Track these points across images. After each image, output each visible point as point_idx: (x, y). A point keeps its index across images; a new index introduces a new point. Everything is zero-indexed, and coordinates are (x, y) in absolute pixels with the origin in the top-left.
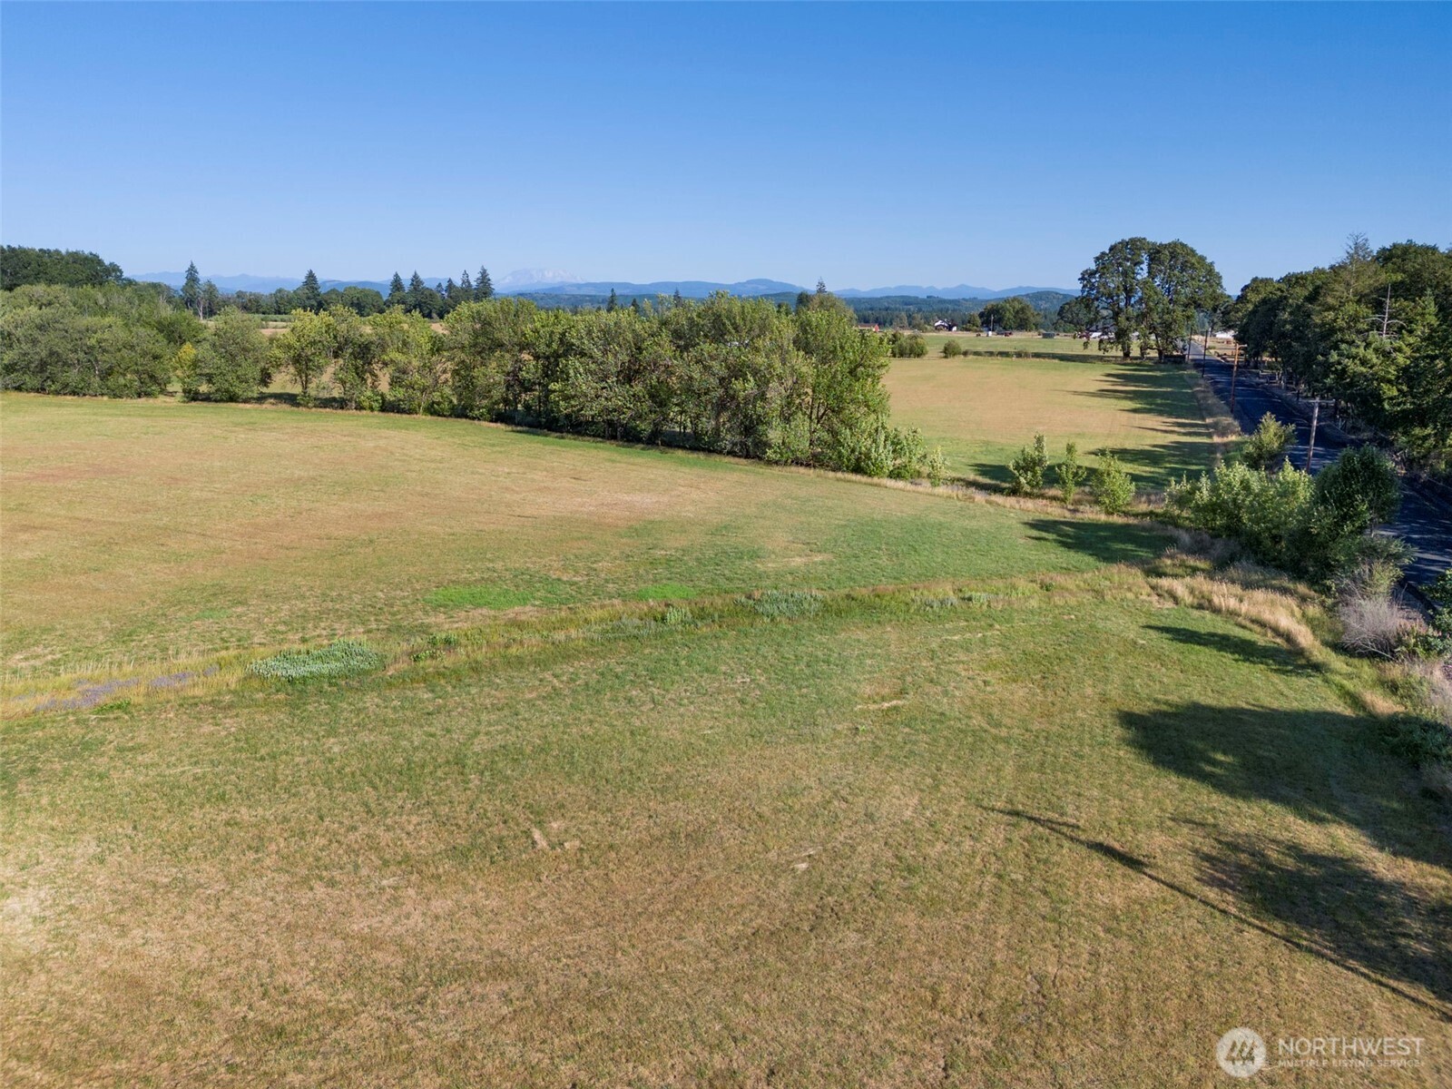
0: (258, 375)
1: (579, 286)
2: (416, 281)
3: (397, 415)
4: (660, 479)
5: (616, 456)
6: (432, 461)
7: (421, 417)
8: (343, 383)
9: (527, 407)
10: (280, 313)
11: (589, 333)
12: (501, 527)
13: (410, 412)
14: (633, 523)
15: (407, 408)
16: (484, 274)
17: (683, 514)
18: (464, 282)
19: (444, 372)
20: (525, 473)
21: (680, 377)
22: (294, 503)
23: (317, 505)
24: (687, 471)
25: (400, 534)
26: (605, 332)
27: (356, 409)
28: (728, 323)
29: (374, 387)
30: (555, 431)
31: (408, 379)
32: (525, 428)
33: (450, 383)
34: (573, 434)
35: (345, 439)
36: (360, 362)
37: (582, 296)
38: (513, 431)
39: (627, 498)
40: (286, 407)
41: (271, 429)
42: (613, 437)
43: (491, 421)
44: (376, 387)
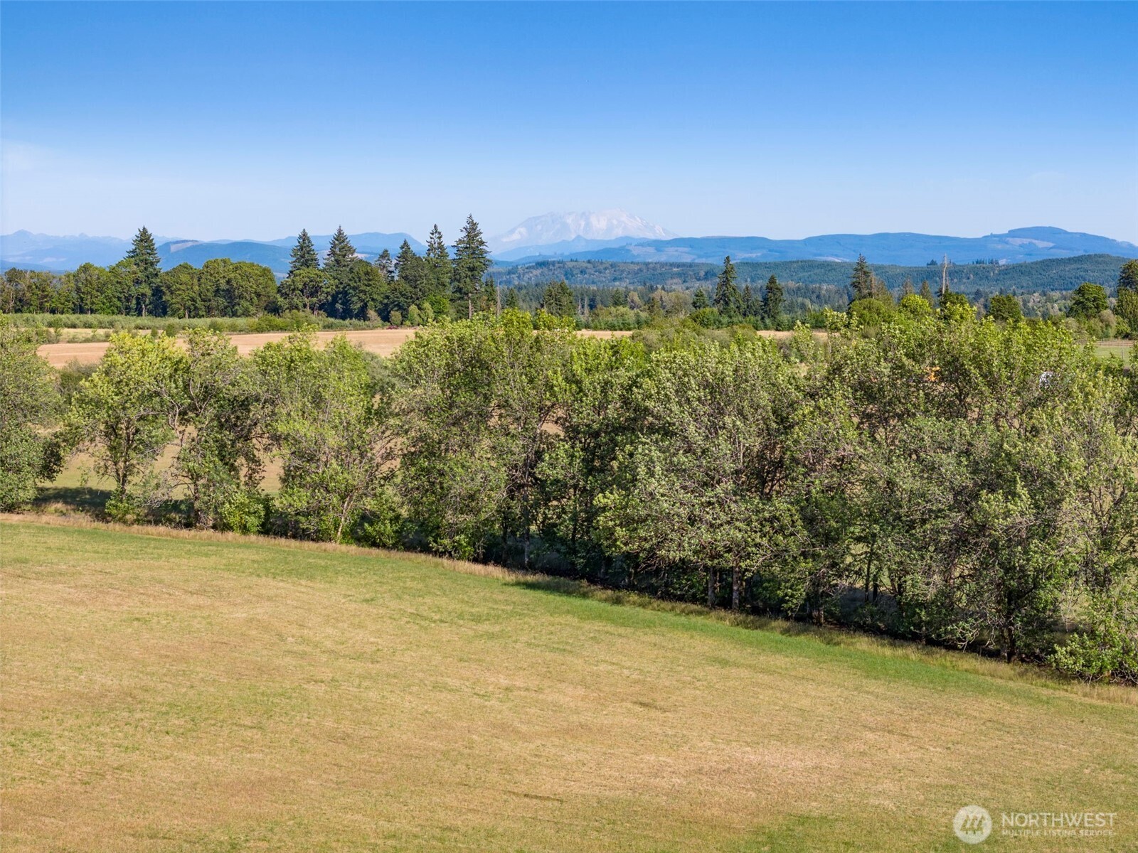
0: (37, 457)
1: (659, 245)
2: (340, 243)
3: (294, 543)
4: (821, 710)
5: (731, 652)
6: (359, 657)
7: (337, 547)
8: (195, 477)
9: (549, 530)
10: (82, 311)
11: (682, 390)
12: (488, 822)
13: (319, 536)
14: (761, 820)
15: (312, 528)
16: (472, 230)
17: (873, 801)
18: (431, 249)
19: (389, 456)
20: (539, 690)
21: (870, 483)
22: (91, 752)
23: (135, 756)
24: (881, 690)
25: (291, 832)
26: (714, 388)
27: (214, 527)
28: (974, 371)
29: (252, 482)
30: (605, 584)
31: (315, 472)
32: (545, 579)
33: (398, 480)
34: (641, 591)
35: (192, 600)
36: (228, 436)
37: (663, 265)
38: (518, 584)
39: (752, 757)
40: (83, 520)
41: (55, 576)
42: (724, 603)
43: (476, 560)
44: (255, 484)
